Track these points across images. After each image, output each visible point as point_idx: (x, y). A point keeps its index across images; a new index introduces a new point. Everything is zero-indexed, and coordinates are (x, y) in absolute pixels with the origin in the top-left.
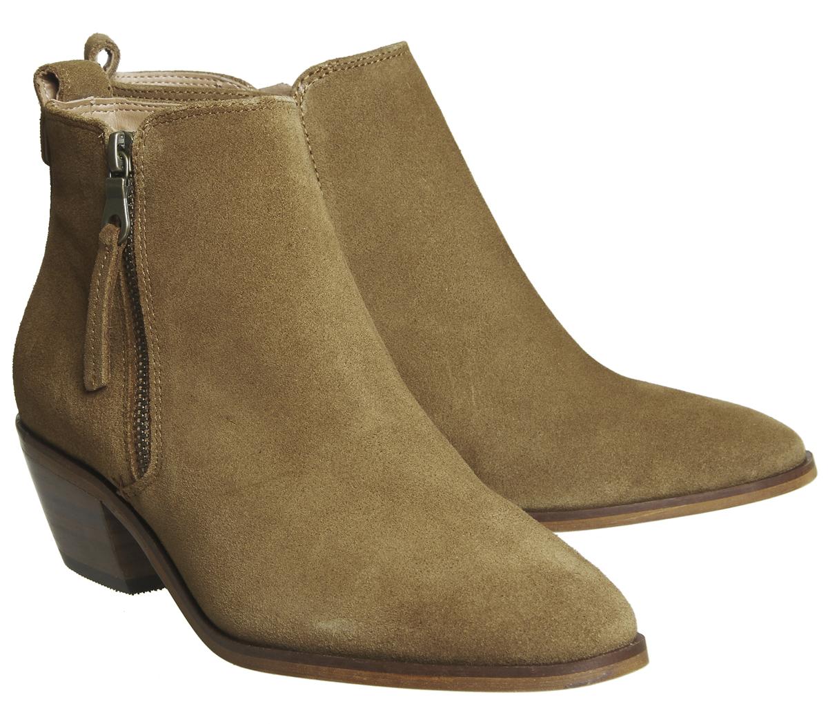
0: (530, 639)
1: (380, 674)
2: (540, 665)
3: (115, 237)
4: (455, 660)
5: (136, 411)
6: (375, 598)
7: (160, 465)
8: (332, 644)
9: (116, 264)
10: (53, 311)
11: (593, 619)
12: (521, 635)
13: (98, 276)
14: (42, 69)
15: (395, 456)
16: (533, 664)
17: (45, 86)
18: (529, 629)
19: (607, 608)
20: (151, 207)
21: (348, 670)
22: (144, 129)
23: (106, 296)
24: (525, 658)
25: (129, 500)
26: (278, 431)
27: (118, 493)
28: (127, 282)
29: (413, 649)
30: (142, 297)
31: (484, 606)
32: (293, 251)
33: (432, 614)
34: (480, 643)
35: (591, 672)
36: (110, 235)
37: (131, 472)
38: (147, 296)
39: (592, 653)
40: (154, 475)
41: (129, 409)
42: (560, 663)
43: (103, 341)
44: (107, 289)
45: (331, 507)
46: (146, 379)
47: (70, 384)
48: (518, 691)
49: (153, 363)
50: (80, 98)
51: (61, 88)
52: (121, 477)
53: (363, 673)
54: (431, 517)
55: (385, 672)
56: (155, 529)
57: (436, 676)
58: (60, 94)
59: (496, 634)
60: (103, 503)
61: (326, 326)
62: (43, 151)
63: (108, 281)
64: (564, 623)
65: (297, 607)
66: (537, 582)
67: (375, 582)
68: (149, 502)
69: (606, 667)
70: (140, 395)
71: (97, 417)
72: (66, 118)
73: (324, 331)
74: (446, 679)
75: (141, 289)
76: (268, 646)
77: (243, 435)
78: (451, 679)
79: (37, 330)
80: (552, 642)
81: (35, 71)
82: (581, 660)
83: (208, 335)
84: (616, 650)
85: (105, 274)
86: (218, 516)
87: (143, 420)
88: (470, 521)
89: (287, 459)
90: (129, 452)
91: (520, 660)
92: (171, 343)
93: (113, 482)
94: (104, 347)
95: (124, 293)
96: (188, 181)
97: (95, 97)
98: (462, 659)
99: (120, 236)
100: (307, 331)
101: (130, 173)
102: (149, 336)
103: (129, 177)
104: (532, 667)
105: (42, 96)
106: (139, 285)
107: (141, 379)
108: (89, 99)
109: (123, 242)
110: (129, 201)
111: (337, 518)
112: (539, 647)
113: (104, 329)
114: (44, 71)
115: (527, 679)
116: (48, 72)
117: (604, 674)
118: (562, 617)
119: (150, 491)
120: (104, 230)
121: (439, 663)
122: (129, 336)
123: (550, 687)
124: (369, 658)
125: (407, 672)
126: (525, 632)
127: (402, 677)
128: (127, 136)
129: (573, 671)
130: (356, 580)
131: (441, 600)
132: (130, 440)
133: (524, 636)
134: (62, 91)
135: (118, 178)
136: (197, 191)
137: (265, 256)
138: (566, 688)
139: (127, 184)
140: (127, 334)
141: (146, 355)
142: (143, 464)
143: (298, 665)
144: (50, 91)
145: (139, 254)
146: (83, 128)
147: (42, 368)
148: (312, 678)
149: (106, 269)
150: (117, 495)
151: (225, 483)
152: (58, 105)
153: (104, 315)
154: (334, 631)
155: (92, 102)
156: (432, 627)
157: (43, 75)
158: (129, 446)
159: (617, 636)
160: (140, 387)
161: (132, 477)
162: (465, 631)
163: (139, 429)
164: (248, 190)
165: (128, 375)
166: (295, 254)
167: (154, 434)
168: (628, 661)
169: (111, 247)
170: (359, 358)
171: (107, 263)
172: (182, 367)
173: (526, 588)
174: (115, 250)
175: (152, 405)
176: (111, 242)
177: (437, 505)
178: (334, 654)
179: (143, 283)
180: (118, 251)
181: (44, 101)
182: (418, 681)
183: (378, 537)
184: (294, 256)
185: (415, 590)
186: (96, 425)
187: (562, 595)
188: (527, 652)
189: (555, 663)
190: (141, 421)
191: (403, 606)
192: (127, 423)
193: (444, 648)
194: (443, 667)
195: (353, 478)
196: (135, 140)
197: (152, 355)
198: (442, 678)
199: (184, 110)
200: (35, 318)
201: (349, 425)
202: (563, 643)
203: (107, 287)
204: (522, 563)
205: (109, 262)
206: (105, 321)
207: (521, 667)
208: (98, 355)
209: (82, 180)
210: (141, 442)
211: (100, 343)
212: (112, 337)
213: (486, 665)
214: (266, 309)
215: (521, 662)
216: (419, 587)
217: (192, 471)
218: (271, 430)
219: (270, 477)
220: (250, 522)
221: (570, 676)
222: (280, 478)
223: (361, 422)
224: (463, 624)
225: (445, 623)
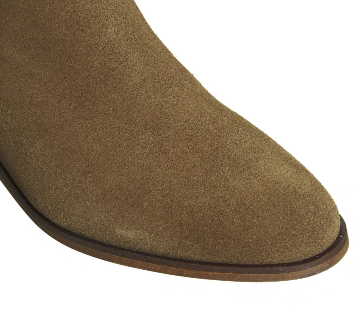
0: (277, 250)
8: (131, 245)
18: (276, 243)
21: (145, 263)
26: (71, 85)
33: (204, 232)
53: (156, 265)
57: (210, 271)
64: (300, 236)
66: (276, 203)
67: (159, 205)
69: (329, 260)
73: (96, 9)
74: (218, 273)
77: (46, 88)
78: (221, 274)
86: (34, 146)
89: (80, 107)
91: (271, 263)
100: (85, 11)
111: (123, 152)
115: (276, 274)
118: (298, 232)
123: (292, 278)
127: (185, 270)
129: (308, 267)
138: (303, 277)
143: (106, 254)
154: (132, 238)
183: (155, 166)
185: (190, 212)
188: (276, 258)
191: (182, 224)
195: (130, 120)
198: (215, 273)
201: (123, 79)
216: (192, 210)
217: (10, 112)
218: (66, 85)
219: (70, 120)
220: (59, 152)
221: (306, 271)
222: (77, 121)
223: (131, 76)
224: (228, 240)
225: (215, 239)
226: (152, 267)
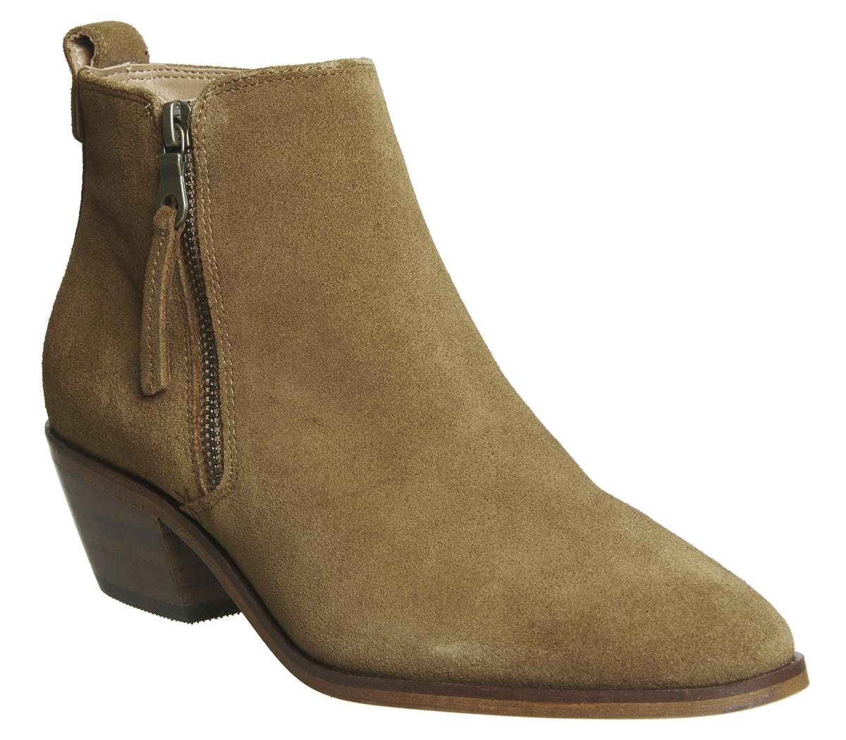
0: (683, 659)
1: (510, 702)
2: (695, 687)
3: (172, 220)
4: (597, 684)
5: (204, 416)
6: (501, 618)
7: (236, 474)
8: (452, 670)
9: (174, 251)
10: (93, 305)
11: (751, 635)
12: (672, 654)
13: (153, 265)
14: (73, 31)
15: (508, 459)
16: (687, 687)
17: (78, 53)
18: (681, 647)
19: (765, 622)
20: (217, 186)
21: (472, 699)
22: (205, 98)
23: (163, 286)
24: (677, 680)
25: (196, 517)
26: (374, 433)
27: (182, 508)
28: (188, 271)
29: (548, 673)
30: (208, 288)
31: (628, 623)
32: (382, 231)
33: (567, 633)
34: (626, 665)
35: (752, 694)
36: (166, 218)
37: (199, 484)
38: (215, 286)
39: (752, 672)
40: (229, 487)
41: (195, 414)
42: (717, 685)
43: (161, 338)
44: (163, 279)
45: (440, 517)
46: (216, 379)
47: (121, 387)
48: (670, 718)
49: (223, 361)
50: (116, 64)
51: (96, 53)
52: (186, 491)
53: (490, 701)
54: (555, 526)
55: (516, 700)
56: (228, 548)
57: (575, 702)
58: (95, 60)
59: (644, 653)
60: (162, 520)
61: (423, 315)
62: (74, 124)
63: (165, 270)
64: (720, 640)
65: (408, 630)
66: (685, 595)
67: (499, 600)
68: (223, 517)
69: (768, 688)
70: (208, 398)
71: (156, 423)
72: (104, 87)
73: (421, 321)
74: (587, 705)
75: (207, 278)
76: (374, 675)
77: (334, 438)
78: (593, 706)
79: (75, 327)
80: (707, 661)
81: (65, 35)
82: (740, 681)
83: (289, 328)
84: (777, 669)
85: (161, 263)
86: (309, 531)
87: (212, 425)
88: (600, 530)
89: (386, 465)
90: (196, 462)
91: (672, 682)
92: (244, 338)
93: (176, 497)
94: (162, 345)
95: (184, 284)
96: (260, 156)
97: (132, 63)
98: (605, 683)
99: (177, 219)
100: (402, 321)
101: (186, 148)
102: (218, 332)
103: (186, 152)
104: (686, 690)
105: (74, 62)
106: (205, 275)
107: (208, 380)
108: (124, 65)
109: (181, 225)
110: (187, 180)
111: (448, 529)
112: (693, 667)
113: (162, 324)
114: (76, 34)
115: (681, 703)
116: (80, 35)
117: (766, 696)
118: (717, 634)
119: (224, 505)
120: (158, 212)
121: (579, 688)
122: (192, 331)
123: (707, 711)
124: (496, 685)
125: (542, 699)
126: (676, 650)
127: (535, 704)
128: (184, 107)
129: (733, 693)
130: (476, 598)
131: (578, 618)
132: (197, 448)
133: (676, 655)
134: (97, 56)
135: (171, 154)
136: (271, 167)
137: (351, 238)
138: (724, 712)
139: (183, 160)
140: (189, 329)
141: (214, 352)
142: (214, 475)
143: (412, 695)
144: (81, 56)
145: (203, 239)
146: (124, 99)
147: (84, 370)
148: (428, 710)
149: (162, 257)
150: (181, 512)
151: (316, 493)
152: (93, 72)
153: (162, 308)
154: (454, 656)
155: (128, 68)
156: (570, 648)
157: (75, 39)
158: (197, 455)
159: (778, 654)
160: (208, 389)
161: (200, 490)
162: (608, 651)
163: (207, 436)
164: (330, 164)
165: (192, 374)
166: (385, 235)
167: (227, 442)
168: (790, 681)
169: (167, 232)
170: (461, 351)
171: (165, 249)
172: (259, 365)
173: (673, 602)
174: (172, 234)
175: (224, 408)
176: (167, 225)
177: (560, 512)
178: (454, 682)
179: (209, 272)
180: (175, 236)
181: (77, 70)
182: (554, 708)
183: (497, 549)
184: (383, 237)
185: (547, 607)
186: (155, 432)
187: (714, 609)
188: (680, 673)
189: (712, 685)
190: (210, 427)
191: (533, 625)
192: (193, 429)
193: (584, 671)
194: (584, 692)
195: (462, 484)
196: (195, 110)
197: (221, 353)
198: (583, 705)
199: (254, 76)
200: (70, 314)
201: (455, 425)
202: (721, 663)
203: (164, 276)
204: (665, 574)
205: (166, 249)
206: (162, 316)
207: (674, 690)
208: (155, 353)
209: (122, 157)
210: (211, 451)
211: (158, 341)
212: (171, 334)
213: (632, 689)
214: (355, 297)
215: (673, 685)
216: (551, 604)
217: (276, 481)
218: (366, 432)
219: (368, 485)
220: (348, 536)
221: (729, 699)
222: (380, 487)
223: (468, 422)
224: (605, 644)
225: (584, 643)
226: (483, 707)
